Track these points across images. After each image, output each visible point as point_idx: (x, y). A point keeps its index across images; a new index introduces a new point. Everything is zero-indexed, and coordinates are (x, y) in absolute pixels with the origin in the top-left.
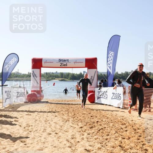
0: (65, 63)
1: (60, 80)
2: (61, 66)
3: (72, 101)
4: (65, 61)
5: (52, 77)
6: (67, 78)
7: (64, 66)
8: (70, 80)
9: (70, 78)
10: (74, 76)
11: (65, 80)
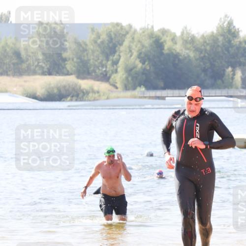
9: (131, 70)
10: (162, 54)
11: (88, 93)
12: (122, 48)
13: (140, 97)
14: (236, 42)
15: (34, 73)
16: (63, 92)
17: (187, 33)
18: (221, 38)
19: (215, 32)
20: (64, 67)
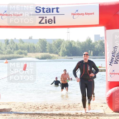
0: (50, 17)
1: (40, 57)
2: (40, 23)
3: (69, 106)
4: (49, 10)
5: (20, 50)
6: (57, 53)
7: (48, 24)
8: (62, 56)
9: (64, 51)
10: (72, 47)
11: (52, 57)
12: (61, 45)
13: (66, 58)
14: (91, 44)
15: (38, 52)
16: (46, 57)
17: (79, 42)
18: (87, 43)
19: (86, 41)
20: (46, 51)
